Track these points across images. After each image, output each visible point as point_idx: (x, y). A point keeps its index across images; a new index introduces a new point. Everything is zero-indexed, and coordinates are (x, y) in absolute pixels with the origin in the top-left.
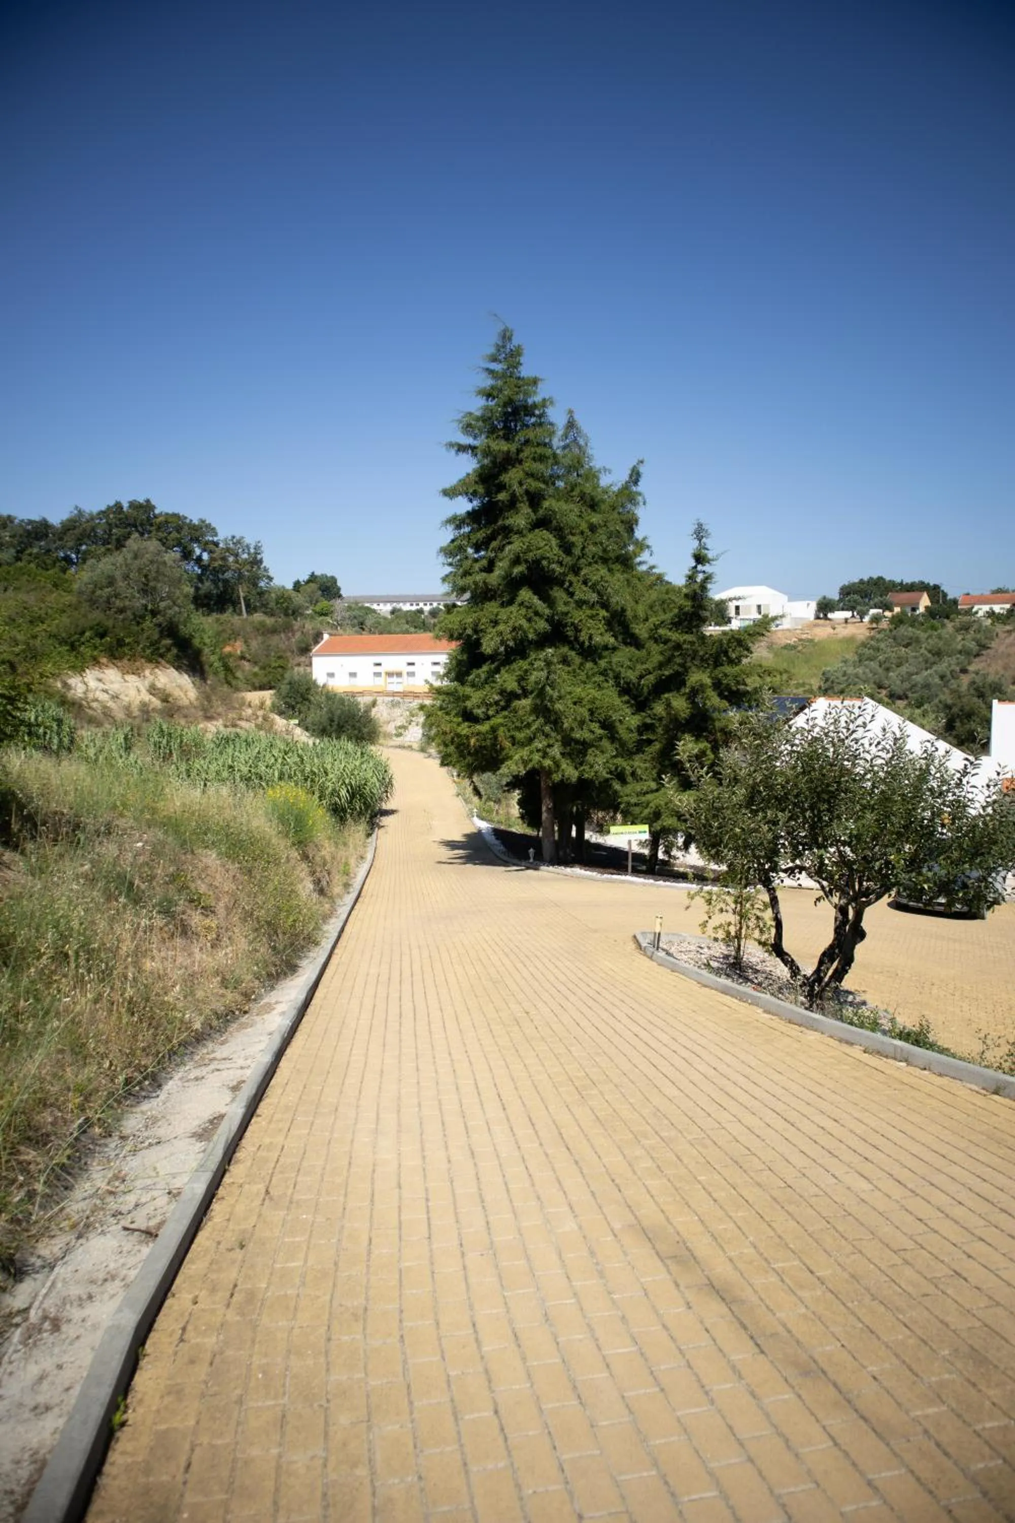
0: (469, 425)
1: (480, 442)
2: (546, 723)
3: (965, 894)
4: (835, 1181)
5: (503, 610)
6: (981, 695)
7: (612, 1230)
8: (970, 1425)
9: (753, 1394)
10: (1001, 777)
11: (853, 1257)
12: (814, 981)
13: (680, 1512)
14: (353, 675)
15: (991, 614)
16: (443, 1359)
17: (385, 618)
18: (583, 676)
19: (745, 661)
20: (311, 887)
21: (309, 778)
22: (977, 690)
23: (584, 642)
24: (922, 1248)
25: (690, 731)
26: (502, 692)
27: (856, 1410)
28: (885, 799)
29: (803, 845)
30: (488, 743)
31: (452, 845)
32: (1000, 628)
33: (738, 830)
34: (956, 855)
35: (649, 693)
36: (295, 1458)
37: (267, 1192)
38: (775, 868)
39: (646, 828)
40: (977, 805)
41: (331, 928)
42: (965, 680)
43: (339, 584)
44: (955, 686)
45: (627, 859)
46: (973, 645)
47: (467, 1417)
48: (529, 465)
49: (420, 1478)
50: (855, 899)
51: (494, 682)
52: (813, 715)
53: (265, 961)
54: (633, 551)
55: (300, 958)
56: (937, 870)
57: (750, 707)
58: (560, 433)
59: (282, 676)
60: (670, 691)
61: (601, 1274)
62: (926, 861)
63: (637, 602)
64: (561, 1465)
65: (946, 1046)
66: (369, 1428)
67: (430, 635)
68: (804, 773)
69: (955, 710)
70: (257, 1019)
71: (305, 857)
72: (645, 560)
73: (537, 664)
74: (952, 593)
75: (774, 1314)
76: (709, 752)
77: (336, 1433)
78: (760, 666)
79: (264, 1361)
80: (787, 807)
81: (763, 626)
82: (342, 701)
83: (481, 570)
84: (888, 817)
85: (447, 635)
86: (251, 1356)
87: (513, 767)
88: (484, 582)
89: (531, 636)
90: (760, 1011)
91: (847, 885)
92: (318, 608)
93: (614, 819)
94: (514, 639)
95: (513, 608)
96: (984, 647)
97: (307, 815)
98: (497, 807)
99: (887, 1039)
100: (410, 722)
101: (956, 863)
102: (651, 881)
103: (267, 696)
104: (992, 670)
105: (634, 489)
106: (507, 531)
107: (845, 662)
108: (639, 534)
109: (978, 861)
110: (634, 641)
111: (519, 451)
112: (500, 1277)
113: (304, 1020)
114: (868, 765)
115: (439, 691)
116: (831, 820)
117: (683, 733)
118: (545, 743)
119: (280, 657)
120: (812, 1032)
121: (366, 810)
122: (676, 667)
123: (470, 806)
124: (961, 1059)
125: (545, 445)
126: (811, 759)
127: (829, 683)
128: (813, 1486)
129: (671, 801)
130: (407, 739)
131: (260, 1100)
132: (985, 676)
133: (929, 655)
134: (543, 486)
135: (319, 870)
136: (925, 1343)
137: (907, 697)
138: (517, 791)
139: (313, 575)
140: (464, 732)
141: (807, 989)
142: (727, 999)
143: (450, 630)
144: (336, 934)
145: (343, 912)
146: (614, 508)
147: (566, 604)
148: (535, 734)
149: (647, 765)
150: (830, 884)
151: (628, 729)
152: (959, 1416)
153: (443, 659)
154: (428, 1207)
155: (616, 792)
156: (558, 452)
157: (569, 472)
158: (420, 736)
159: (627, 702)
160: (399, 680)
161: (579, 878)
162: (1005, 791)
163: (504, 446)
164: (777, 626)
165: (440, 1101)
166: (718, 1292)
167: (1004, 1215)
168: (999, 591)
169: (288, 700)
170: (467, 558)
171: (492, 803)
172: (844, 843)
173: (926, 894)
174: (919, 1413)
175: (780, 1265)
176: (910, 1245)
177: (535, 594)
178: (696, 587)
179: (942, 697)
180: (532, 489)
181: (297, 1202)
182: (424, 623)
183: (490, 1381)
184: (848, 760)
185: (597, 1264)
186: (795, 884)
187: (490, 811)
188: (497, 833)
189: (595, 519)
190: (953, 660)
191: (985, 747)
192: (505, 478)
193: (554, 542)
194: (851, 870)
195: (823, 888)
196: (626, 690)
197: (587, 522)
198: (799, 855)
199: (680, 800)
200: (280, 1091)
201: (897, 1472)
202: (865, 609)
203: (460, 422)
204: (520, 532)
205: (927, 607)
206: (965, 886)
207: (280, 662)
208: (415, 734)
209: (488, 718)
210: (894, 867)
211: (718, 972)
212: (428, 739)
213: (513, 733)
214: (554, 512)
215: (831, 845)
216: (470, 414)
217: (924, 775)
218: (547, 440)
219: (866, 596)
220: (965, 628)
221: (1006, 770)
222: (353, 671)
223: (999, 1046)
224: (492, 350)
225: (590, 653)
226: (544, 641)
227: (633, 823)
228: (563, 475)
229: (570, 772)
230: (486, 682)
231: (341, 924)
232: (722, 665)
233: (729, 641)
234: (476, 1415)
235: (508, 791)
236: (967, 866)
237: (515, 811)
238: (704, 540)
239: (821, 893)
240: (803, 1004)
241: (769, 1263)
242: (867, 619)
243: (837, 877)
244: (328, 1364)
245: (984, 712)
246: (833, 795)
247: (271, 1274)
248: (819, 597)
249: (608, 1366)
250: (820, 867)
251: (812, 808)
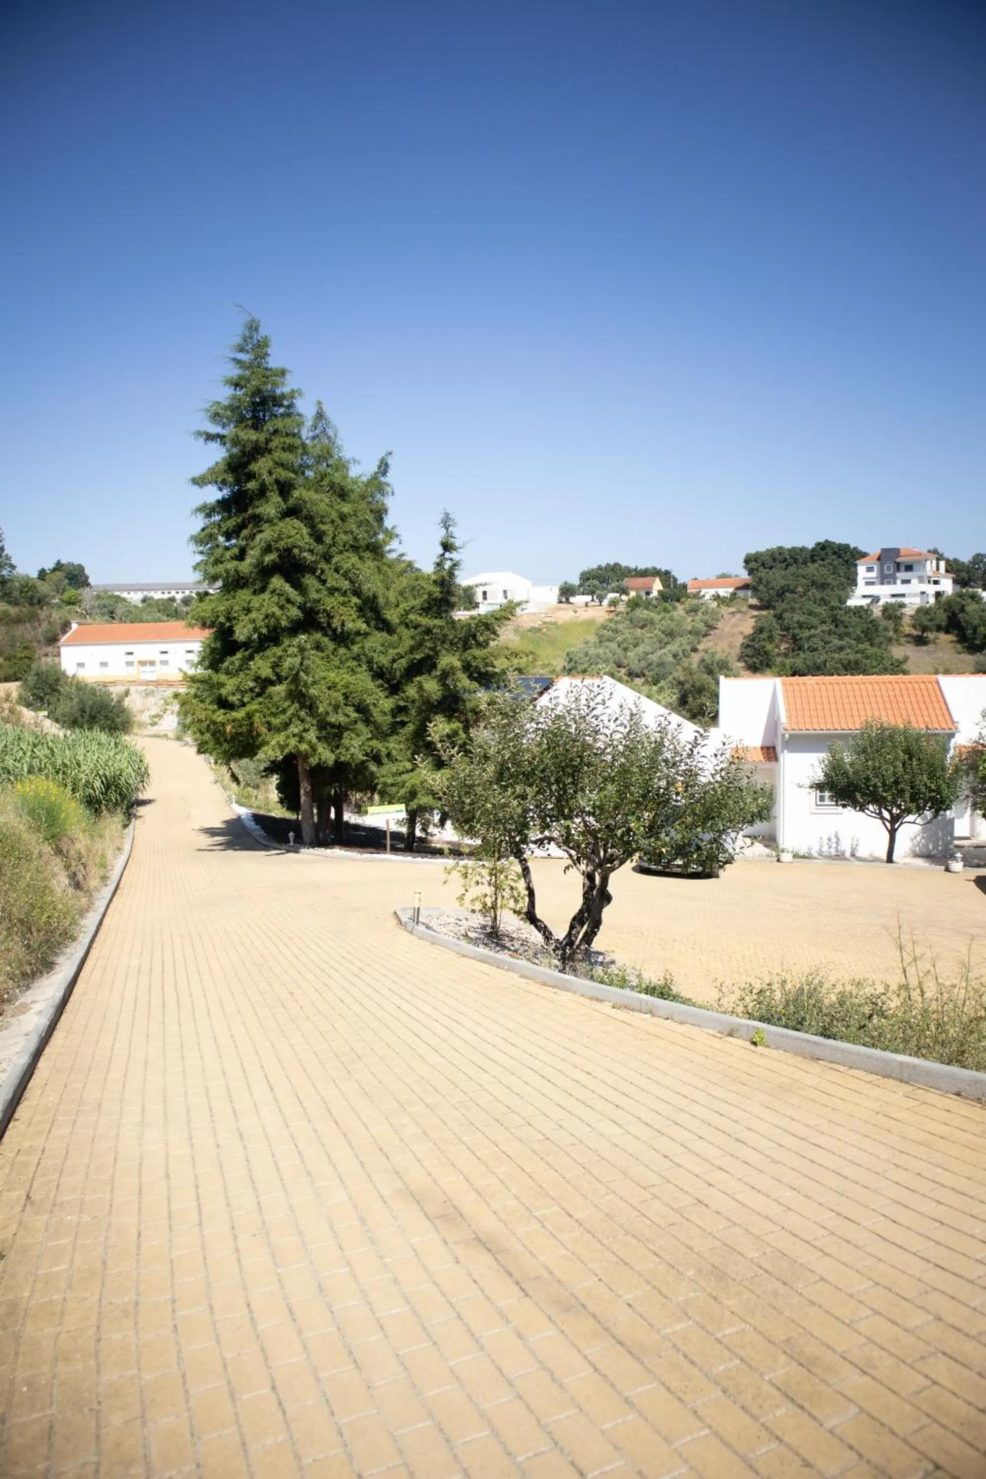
0: (217, 414)
1: (229, 431)
2: (301, 708)
3: (698, 855)
4: (589, 1129)
5: (255, 598)
6: (710, 672)
7: (382, 1197)
8: (712, 1335)
9: (520, 1336)
10: (726, 747)
11: (609, 1197)
12: (567, 945)
13: (456, 1456)
14: (104, 664)
15: (717, 598)
16: (218, 1342)
17: (136, 607)
18: (336, 662)
19: (492, 644)
20: (67, 881)
21: (61, 770)
22: (706, 667)
23: (336, 629)
24: (669, 1182)
25: (443, 712)
26: (257, 679)
27: (614, 1337)
28: (624, 771)
29: (550, 817)
30: (244, 729)
31: (212, 832)
32: (725, 610)
33: (489, 806)
34: (689, 820)
35: (401, 676)
36: (64, 1469)
37: (28, 1197)
38: (525, 840)
39: (402, 807)
40: (707, 773)
41: (89, 922)
42: (695, 658)
43: (87, 572)
44: (686, 665)
45: (385, 838)
46: (701, 626)
47: (245, 1397)
48: (278, 455)
49: (198, 1466)
50: (600, 865)
51: (249, 669)
52: (556, 694)
53: (20, 960)
54: (383, 541)
55: (57, 954)
56: (674, 834)
57: (498, 688)
58: (309, 423)
59: (29, 666)
60: (421, 674)
61: (373, 1241)
62: (663, 826)
63: (388, 589)
64: (339, 1429)
65: (688, 997)
66: (144, 1425)
67: (183, 623)
68: (548, 749)
69: (687, 686)
70: (14, 1020)
71: (59, 851)
72: (394, 549)
73: (291, 650)
74: (682, 578)
75: (537, 1259)
76: (461, 732)
77: (108, 1434)
78: (507, 648)
79: (29, 1373)
80: (534, 782)
81: (508, 612)
82: (93, 692)
83: (232, 558)
84: (627, 787)
85: (200, 624)
86: (14, 1370)
87: (271, 753)
88: (236, 570)
89: (284, 623)
90: (517, 976)
91: (593, 852)
92: (65, 597)
93: (371, 799)
94: (267, 626)
95: (266, 596)
96: (711, 627)
97: (60, 808)
98: (255, 792)
99: (635, 994)
100: (165, 711)
101: (690, 827)
102: (410, 858)
103: (14, 687)
104: (718, 648)
105: (382, 479)
106: (257, 519)
107: (587, 643)
108: (388, 523)
109: (709, 825)
110: (386, 626)
111: (268, 441)
112: (273, 1255)
113: (62, 1018)
114: (608, 740)
115: (193, 679)
116: (575, 792)
117: (436, 713)
118: (301, 728)
119: (26, 648)
120: (564, 993)
121: (122, 801)
122: (427, 651)
123: (228, 793)
124: (701, 1007)
125: (294, 435)
126: (555, 735)
127: (572, 664)
128: (577, 1410)
129: (426, 781)
130: (162, 728)
131: (18, 1104)
132: (713, 654)
133: (663, 636)
134: (292, 476)
135: (74, 864)
136: (673, 1267)
137: (644, 675)
138: (276, 776)
139: (59, 563)
140: (220, 719)
141: (560, 952)
142: (485, 967)
143: (202, 619)
144: (94, 929)
145: (100, 906)
146: (363, 497)
147: (318, 591)
148: (290, 720)
149: (402, 746)
150: (578, 852)
151: (381, 711)
152: (703, 1328)
153: (197, 647)
154: (198, 1194)
155: (372, 773)
156: (308, 442)
157: (318, 462)
158: (176, 724)
159: (381, 686)
160: (152, 668)
161: (338, 858)
162: (731, 760)
163: (253, 436)
164: (523, 610)
165: (206, 1088)
166: (484, 1245)
167: (740, 1144)
168: (723, 576)
169: (35, 691)
170: (218, 546)
171: (250, 789)
172: (589, 814)
173: (665, 858)
174: (669, 1330)
175: (541, 1212)
176: (657, 1180)
177: (287, 581)
178: (445, 573)
179: (675, 674)
180: (282, 479)
181: (62, 1204)
182: (176, 610)
183: (266, 1359)
184: (589, 735)
185: (368, 1230)
186: (545, 854)
187: (248, 797)
188: (257, 818)
189: (346, 508)
190: (684, 640)
191: (714, 719)
192: (254, 467)
193: (305, 531)
194: (596, 838)
195: (571, 856)
196: (379, 674)
197: (337, 511)
198: (547, 826)
199: (433, 779)
200: (39, 1092)
201: (650, 1386)
202: (603, 593)
203: (208, 410)
204: (269, 521)
205: (659, 591)
206: (699, 848)
207: (27, 653)
208: (170, 722)
209: (244, 705)
210: (635, 834)
211: (475, 942)
212: (185, 727)
213: (269, 719)
214: (305, 502)
215: (577, 816)
216: (219, 403)
217: (659, 747)
218: (296, 431)
219: (604, 581)
220: (694, 610)
221: (730, 740)
222: (104, 661)
223: (733, 992)
224: (238, 340)
225: (343, 639)
226: (296, 628)
227: (390, 803)
228: (313, 465)
229: (326, 755)
230: (240, 669)
231: (99, 918)
232: (471, 648)
233: (477, 625)
234: (254, 1394)
235: (266, 776)
236: (699, 829)
237: (274, 795)
238: (450, 529)
239: (570, 862)
240: (557, 967)
241: (531, 1212)
242: (605, 602)
243: (583, 846)
244: (98, 1365)
245: (713, 687)
246: (577, 770)
247: (35, 1282)
248: (560, 583)
249: (382, 1328)
250: (567, 838)
251: (558, 781)
